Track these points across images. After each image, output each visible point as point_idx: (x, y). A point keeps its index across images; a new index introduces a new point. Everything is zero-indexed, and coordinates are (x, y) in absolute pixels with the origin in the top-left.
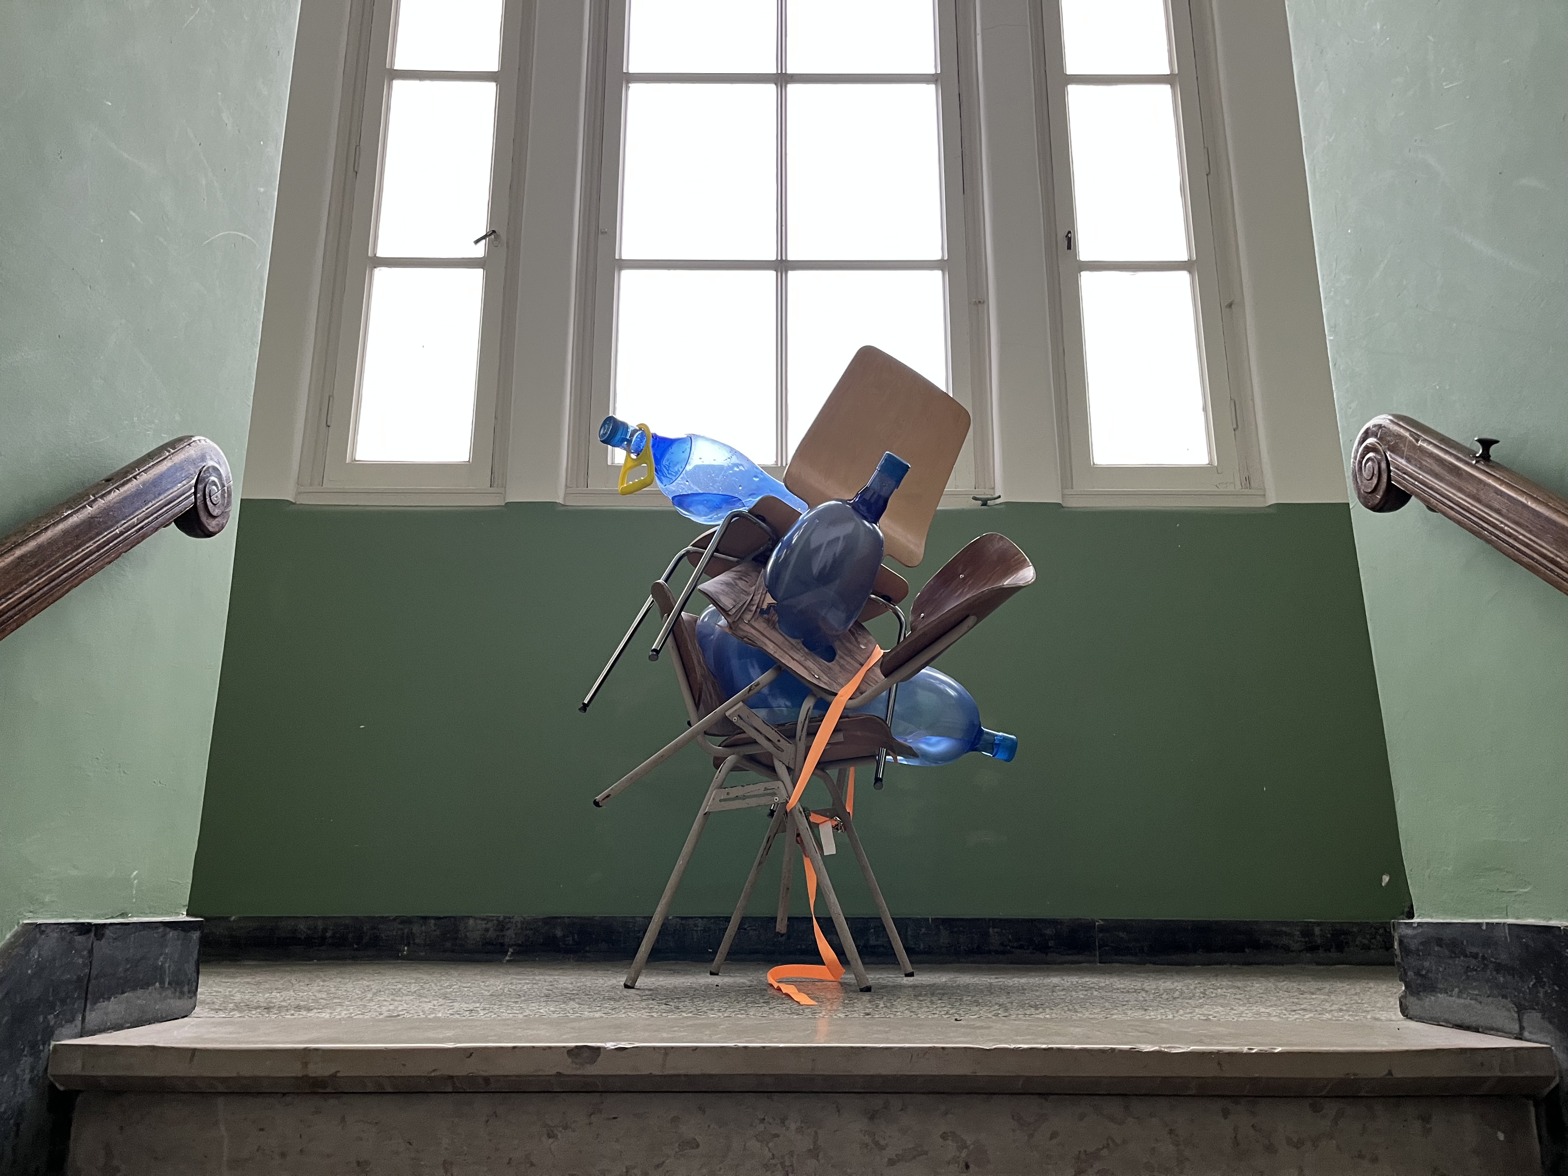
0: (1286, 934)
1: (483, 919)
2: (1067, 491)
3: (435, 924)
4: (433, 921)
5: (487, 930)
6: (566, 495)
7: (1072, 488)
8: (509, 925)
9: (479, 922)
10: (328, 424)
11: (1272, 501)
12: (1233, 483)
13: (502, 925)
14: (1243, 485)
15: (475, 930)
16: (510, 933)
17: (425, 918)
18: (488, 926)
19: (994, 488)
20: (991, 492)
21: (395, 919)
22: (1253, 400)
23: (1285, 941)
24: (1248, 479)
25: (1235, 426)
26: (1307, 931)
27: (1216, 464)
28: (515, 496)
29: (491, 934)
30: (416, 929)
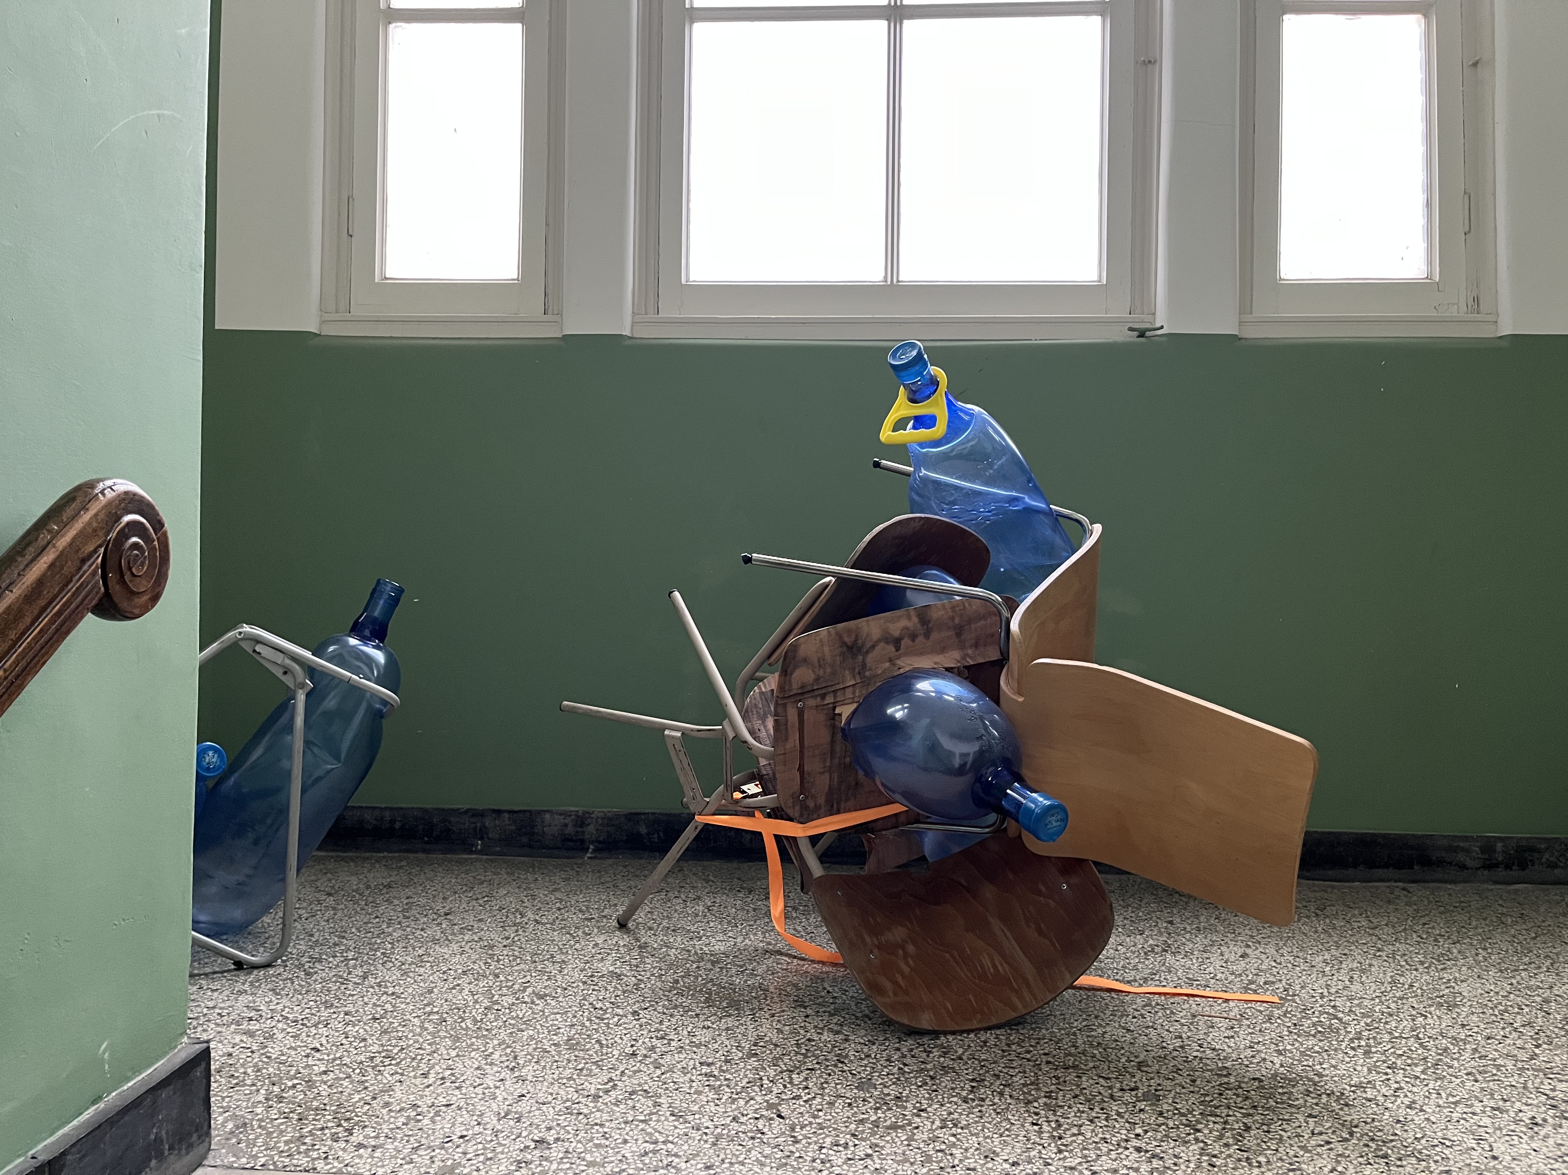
0: (1463, 850)
1: (561, 814)
2: (1247, 318)
3: (509, 819)
4: (506, 815)
5: (566, 825)
6: (633, 323)
7: (1251, 313)
8: (589, 821)
9: (557, 817)
10: (350, 233)
11: (1506, 328)
12: (1457, 304)
13: (581, 821)
14: (1470, 307)
15: (552, 826)
16: (591, 829)
17: (499, 812)
18: (566, 821)
19: (1154, 314)
20: (1149, 318)
21: (467, 811)
22: (1494, 194)
23: (1461, 857)
24: (1477, 300)
25: (1467, 229)
26: (1488, 847)
27: (1437, 280)
28: (575, 326)
29: (570, 830)
30: (488, 822)
